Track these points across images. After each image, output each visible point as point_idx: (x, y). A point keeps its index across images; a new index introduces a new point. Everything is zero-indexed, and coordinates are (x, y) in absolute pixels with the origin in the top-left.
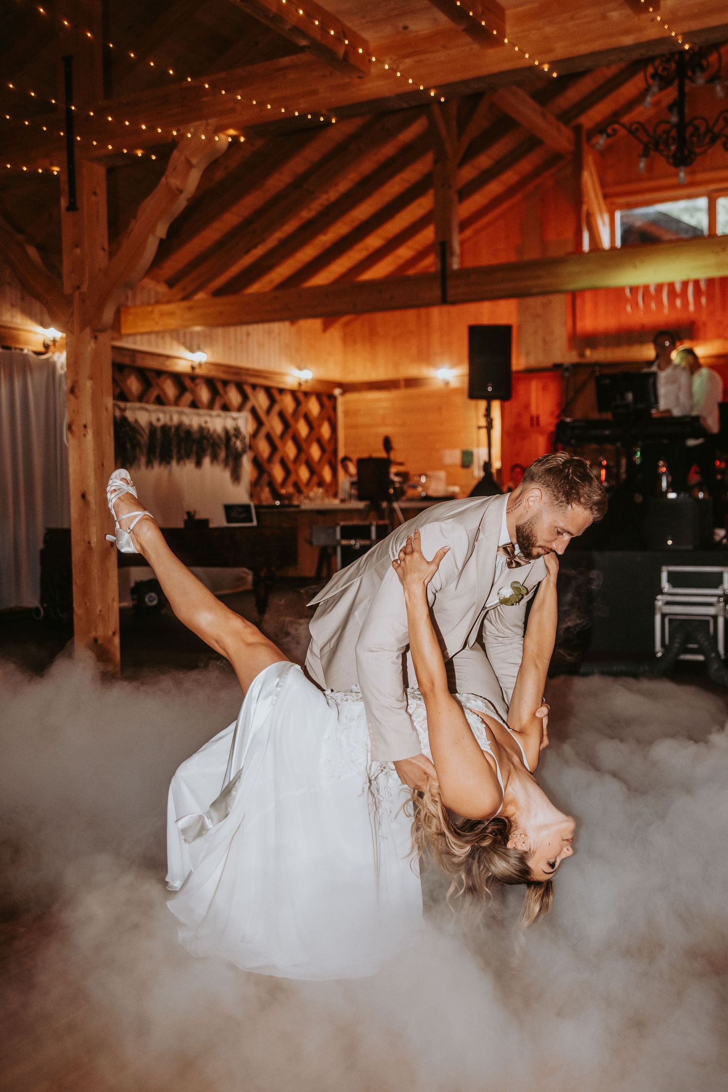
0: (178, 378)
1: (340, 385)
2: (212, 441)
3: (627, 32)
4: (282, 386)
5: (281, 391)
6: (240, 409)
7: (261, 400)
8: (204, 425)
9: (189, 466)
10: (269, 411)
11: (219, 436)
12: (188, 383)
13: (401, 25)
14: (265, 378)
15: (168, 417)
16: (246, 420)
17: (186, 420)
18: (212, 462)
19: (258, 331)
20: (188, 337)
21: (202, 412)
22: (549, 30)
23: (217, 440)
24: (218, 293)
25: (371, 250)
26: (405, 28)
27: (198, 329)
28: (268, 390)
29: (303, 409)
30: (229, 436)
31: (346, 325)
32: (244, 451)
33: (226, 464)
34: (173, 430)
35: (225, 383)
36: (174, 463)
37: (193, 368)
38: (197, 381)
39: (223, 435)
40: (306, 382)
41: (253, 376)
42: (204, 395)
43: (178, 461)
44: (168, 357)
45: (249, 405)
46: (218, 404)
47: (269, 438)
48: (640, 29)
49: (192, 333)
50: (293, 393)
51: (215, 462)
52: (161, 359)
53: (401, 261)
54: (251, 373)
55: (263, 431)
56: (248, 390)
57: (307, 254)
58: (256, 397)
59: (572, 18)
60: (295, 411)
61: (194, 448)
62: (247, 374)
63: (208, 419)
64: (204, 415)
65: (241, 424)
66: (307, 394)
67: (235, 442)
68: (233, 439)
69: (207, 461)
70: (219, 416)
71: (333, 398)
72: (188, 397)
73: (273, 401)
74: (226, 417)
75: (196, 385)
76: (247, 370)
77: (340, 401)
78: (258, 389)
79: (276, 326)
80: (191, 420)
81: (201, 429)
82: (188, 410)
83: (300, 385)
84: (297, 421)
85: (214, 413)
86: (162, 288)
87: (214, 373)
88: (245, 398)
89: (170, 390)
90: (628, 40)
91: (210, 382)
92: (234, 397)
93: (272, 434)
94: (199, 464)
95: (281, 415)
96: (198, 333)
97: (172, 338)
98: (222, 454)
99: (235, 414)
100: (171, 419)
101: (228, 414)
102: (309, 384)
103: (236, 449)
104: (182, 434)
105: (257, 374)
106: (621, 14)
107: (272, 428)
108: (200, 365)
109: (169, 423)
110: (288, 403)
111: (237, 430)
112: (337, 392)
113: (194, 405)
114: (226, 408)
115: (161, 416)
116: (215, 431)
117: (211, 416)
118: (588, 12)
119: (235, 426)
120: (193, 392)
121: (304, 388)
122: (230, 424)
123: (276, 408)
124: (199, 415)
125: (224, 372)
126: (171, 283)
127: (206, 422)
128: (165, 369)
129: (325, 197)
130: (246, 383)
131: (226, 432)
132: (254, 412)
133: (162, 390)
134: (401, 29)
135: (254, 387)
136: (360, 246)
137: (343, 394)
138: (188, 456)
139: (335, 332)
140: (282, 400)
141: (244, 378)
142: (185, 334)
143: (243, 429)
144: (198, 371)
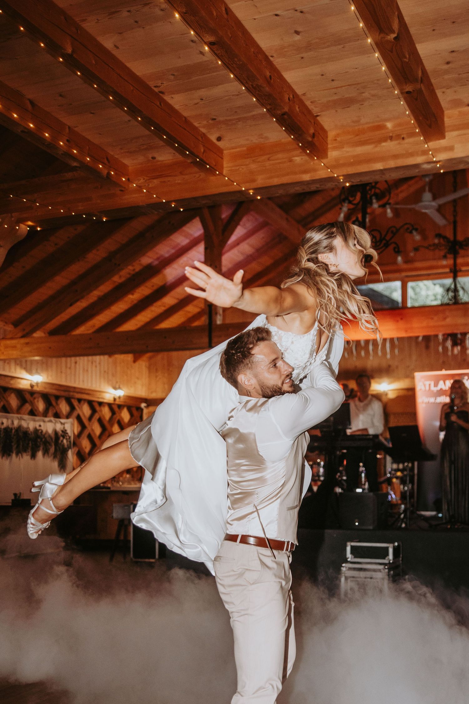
0: (20, 393)
1: (145, 400)
2: (44, 440)
3: (306, 172)
4: (101, 400)
5: (101, 404)
6: (68, 417)
7: (86, 410)
8: (38, 428)
9: (26, 458)
10: (90, 419)
11: (50, 436)
12: (28, 396)
13: (150, 156)
14: (88, 394)
15: (10, 421)
16: (73, 424)
17: (24, 424)
18: (44, 455)
19: (83, 361)
20: (28, 363)
21: (37, 418)
22: (253, 166)
23: (48, 439)
24: (53, 333)
25: (167, 307)
26: (154, 158)
27: (37, 358)
28: (91, 403)
29: (117, 417)
30: (57, 436)
31: (150, 358)
32: (69, 447)
33: (55, 457)
34: (13, 431)
35: (57, 398)
36: (14, 455)
37: (32, 386)
38: (35, 395)
39: (53, 436)
40: (119, 397)
41: (78, 393)
42: (41, 406)
43: (17, 454)
44: (13, 378)
45: (75, 414)
46: (50, 413)
47: (90, 437)
48: (315, 170)
49: (32, 362)
50: (110, 405)
51: (46, 454)
52: (7, 379)
53: (190, 315)
54: (77, 390)
55: (86, 433)
56: (75, 403)
57: (119, 307)
58: (81, 408)
59: (269, 159)
60: (111, 419)
61: (30, 445)
62: (74, 392)
63: (42, 424)
64: (38, 421)
65: (68, 427)
66: (120, 407)
67: (62, 441)
68: (61, 438)
69: (40, 454)
70: (50, 421)
71: (140, 410)
72: (28, 407)
73: (94, 411)
74: (56, 422)
75: (35, 398)
76: (75, 388)
77: (145, 411)
78: (82, 402)
79: (97, 358)
80: (28, 424)
81: (36, 430)
82: (26, 417)
83: (115, 399)
84: (112, 425)
85: (47, 419)
86: (10, 328)
87: (48, 390)
88: (73, 408)
89: (14, 402)
90: (306, 177)
91: (45, 397)
92: (64, 407)
93: (93, 435)
94: (33, 456)
95: (100, 421)
96: (36, 361)
97: (16, 364)
98: (52, 450)
99: (63, 421)
100: (13, 423)
101: (57, 420)
102: (122, 399)
103: (63, 445)
104: (21, 434)
105: (82, 391)
106: (302, 159)
107: (93, 430)
108: (37, 384)
109: (10, 426)
110: (106, 413)
111: (64, 432)
112: (143, 405)
113: (32, 413)
114: (57, 415)
115: (5, 421)
116: (47, 432)
117: (44, 421)
118: (280, 156)
119: (62, 429)
120: (32, 404)
121: (117, 402)
122: (59, 427)
123: (97, 416)
124: (34, 421)
125: (56, 389)
126: (16, 324)
127: (40, 426)
128: (10, 386)
129: (130, 268)
130: (74, 398)
131: (56, 433)
132: (79, 418)
133: (8, 402)
134: (151, 159)
135: (80, 400)
136: (159, 303)
137: (147, 407)
138: (25, 451)
139: (143, 364)
140: (101, 411)
141: (72, 394)
142: (26, 361)
143: (69, 431)
144: (35, 388)
